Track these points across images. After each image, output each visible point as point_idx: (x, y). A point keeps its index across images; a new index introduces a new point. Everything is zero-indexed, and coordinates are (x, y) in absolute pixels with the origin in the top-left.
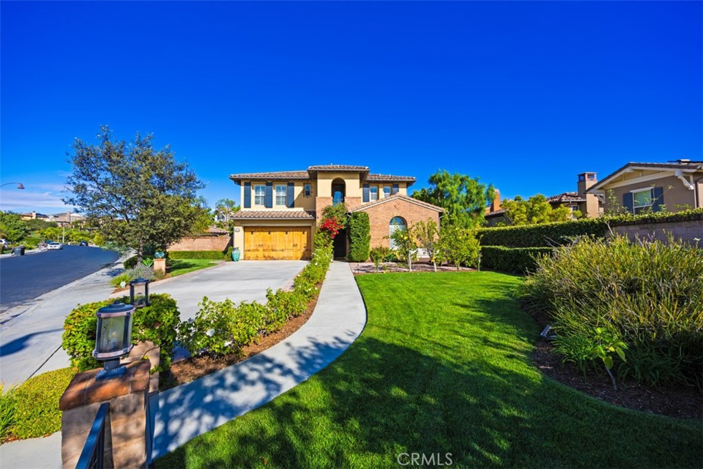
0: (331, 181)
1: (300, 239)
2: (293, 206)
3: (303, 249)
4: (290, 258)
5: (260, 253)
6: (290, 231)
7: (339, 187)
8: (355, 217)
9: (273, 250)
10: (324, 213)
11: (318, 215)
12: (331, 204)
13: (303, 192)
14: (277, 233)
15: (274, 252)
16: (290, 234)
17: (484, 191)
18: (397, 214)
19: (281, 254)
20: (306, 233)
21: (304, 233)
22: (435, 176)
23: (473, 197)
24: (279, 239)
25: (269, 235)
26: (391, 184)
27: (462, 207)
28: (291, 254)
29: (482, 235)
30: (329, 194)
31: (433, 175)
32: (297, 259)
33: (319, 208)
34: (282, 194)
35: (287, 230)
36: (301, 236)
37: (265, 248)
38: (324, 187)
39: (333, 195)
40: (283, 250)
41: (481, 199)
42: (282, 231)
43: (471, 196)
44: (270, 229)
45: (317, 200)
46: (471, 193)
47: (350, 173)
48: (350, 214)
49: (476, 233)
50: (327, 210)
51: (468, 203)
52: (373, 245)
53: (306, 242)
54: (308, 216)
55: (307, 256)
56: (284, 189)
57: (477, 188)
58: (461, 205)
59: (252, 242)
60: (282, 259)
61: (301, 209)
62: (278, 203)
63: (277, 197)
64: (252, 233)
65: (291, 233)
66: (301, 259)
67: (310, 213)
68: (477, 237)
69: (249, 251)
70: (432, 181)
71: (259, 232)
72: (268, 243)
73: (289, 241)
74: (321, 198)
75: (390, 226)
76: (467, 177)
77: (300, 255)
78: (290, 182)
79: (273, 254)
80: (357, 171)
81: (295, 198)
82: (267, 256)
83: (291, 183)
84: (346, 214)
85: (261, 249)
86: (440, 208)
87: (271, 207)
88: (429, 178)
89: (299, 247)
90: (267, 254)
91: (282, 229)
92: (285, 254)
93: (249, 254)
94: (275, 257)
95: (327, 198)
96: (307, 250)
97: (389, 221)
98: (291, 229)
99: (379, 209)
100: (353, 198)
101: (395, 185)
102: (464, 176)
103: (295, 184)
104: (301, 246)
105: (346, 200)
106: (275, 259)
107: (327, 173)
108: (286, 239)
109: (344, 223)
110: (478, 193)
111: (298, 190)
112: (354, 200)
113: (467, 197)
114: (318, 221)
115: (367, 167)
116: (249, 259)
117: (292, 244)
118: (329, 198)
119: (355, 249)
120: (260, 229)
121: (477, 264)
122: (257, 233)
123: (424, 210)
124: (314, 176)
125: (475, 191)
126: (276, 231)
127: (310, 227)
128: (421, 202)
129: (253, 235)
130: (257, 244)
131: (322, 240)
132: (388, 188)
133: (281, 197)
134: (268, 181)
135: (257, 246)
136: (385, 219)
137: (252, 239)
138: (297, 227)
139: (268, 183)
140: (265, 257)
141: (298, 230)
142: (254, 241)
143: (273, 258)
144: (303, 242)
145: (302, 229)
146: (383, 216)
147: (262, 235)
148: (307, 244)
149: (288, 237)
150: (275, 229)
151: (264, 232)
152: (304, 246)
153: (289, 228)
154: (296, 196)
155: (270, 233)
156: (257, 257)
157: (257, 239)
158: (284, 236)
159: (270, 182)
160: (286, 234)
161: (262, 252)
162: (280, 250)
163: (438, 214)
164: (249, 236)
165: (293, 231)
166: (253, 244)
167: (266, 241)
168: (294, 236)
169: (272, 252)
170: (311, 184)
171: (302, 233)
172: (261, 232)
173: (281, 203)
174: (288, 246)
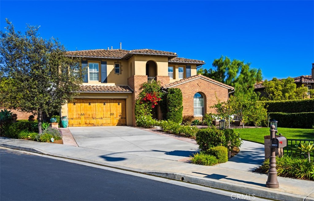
0: (145, 62)
1: (116, 109)
2: (106, 81)
3: (119, 118)
4: (108, 125)
5: (83, 120)
6: (107, 103)
7: (151, 69)
8: (172, 92)
9: (93, 118)
10: (141, 89)
11: (136, 89)
12: (146, 81)
13: (113, 70)
14: (97, 104)
15: (95, 120)
16: (108, 105)
17: (256, 73)
18: (198, 90)
19: (100, 121)
20: (121, 104)
21: (119, 104)
22: (219, 61)
23: (249, 78)
24: (98, 108)
25: (89, 106)
26: (185, 66)
27: (241, 85)
28: (109, 121)
29: (268, 106)
30: (144, 73)
31: (217, 59)
32: (114, 125)
33: (137, 83)
34: (94, 71)
35: (104, 101)
36: (116, 106)
37: (86, 116)
38: (140, 67)
39: (147, 73)
40: (102, 118)
41: (253, 80)
42: (101, 103)
43: (247, 78)
44: (90, 101)
45: (135, 77)
46: (247, 75)
47: (162, 58)
48: (164, 89)
49: (264, 104)
50: (143, 86)
51: (244, 82)
52: (185, 113)
53: (121, 112)
54: (121, 89)
55: (122, 122)
56: (96, 67)
57: (251, 72)
58: (239, 84)
59: (75, 111)
60: (101, 125)
61: (113, 85)
62: (91, 79)
63: (90, 73)
64: (74, 104)
65: (109, 104)
66: (117, 126)
67: (126, 88)
68: (265, 107)
69: (72, 119)
70: (216, 64)
71: (80, 103)
72: (88, 112)
73: (107, 111)
74: (138, 76)
75: (195, 99)
76: (242, 63)
77: (116, 122)
78: (103, 61)
79: (93, 121)
80: (167, 56)
81: (108, 75)
82: (88, 123)
83: (104, 62)
84: (161, 89)
85: (82, 117)
86: (229, 86)
87: (87, 82)
88: (213, 62)
89: (115, 116)
90: (88, 122)
91: (101, 101)
92: (104, 121)
93: (72, 122)
94: (95, 124)
95: (143, 76)
96: (122, 118)
97: (193, 95)
98: (108, 101)
99: (186, 86)
100: (164, 77)
101: (188, 66)
102: (239, 61)
103: (107, 63)
104: (117, 115)
105: (158, 78)
106: (95, 126)
107: (141, 56)
108: (104, 109)
110: (252, 76)
111: (110, 68)
112: (164, 79)
113: (244, 78)
114: (137, 95)
115: (175, 53)
116: (72, 126)
117: (109, 113)
118: (145, 76)
119: (173, 116)
120: (81, 101)
121: (267, 124)
122: (79, 104)
123: (218, 87)
124: (129, 59)
125: (250, 74)
126: (95, 103)
127: (125, 99)
128: (216, 81)
129: (75, 106)
130: (80, 113)
131: (143, 110)
132: (182, 68)
133: (95, 73)
134: (83, 60)
135: (79, 115)
136: (190, 94)
137: (75, 109)
138: (114, 99)
139: (84, 61)
140: (86, 124)
141: (115, 101)
142: (77, 111)
143: (93, 125)
144: (118, 112)
145: (118, 101)
146: (189, 91)
147: (83, 106)
148: (122, 113)
149: (106, 107)
150: (94, 101)
151: (85, 103)
152: (119, 114)
153: (107, 100)
154: (108, 74)
155: (90, 104)
156: (79, 124)
157: (79, 109)
158: (102, 106)
159: (85, 61)
160: (104, 104)
161: (84, 120)
162: (99, 118)
163: (227, 91)
164: (72, 106)
165: (110, 103)
166: (75, 113)
167: (87, 110)
168: (111, 106)
169: (93, 120)
170: (121, 63)
171: (118, 104)
172: (82, 103)
173: (94, 78)
174: (106, 114)
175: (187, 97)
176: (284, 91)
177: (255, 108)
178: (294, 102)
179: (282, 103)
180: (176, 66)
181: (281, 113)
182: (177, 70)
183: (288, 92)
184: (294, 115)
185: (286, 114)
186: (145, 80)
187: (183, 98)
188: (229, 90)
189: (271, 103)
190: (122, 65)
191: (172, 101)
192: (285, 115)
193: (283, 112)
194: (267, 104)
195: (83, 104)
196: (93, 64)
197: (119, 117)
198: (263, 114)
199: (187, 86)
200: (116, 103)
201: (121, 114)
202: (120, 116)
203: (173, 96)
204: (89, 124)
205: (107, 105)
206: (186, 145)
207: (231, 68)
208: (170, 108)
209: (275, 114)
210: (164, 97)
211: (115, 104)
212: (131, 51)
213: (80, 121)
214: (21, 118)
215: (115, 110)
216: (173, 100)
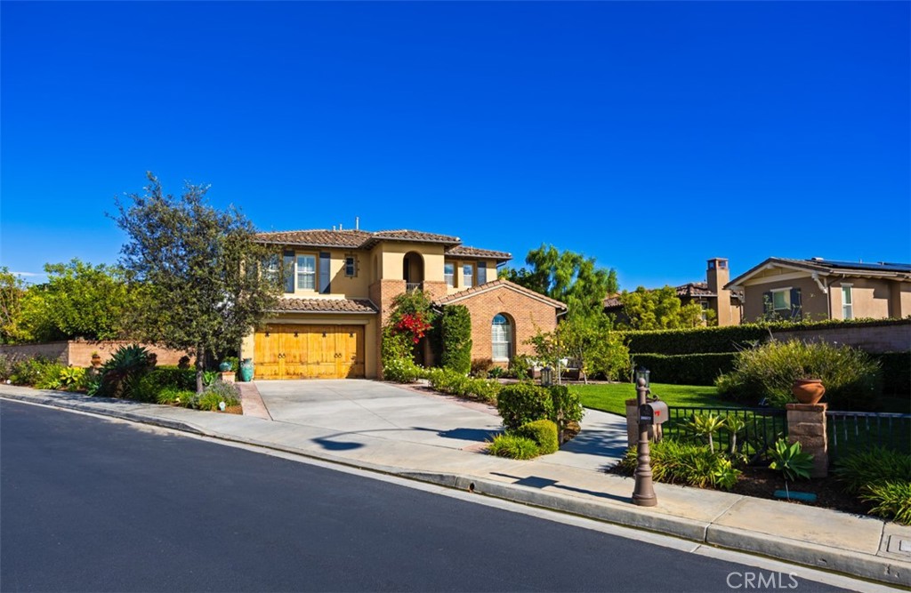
0: (403, 255)
1: (346, 344)
2: (327, 291)
3: (351, 362)
4: (330, 376)
5: (282, 367)
6: (330, 332)
7: (413, 268)
8: (452, 312)
9: (302, 364)
10: (393, 305)
11: (385, 307)
12: (404, 290)
13: (343, 268)
14: (309, 335)
15: (305, 366)
17: (606, 278)
18: (500, 309)
19: (315, 369)
20: (355, 335)
21: (351, 336)
22: (538, 253)
23: (593, 287)
24: (311, 343)
25: (295, 339)
26: (475, 262)
27: (579, 301)
28: (331, 369)
29: (630, 341)
30: (400, 275)
31: (535, 250)
32: (341, 377)
33: (387, 295)
34: (307, 270)
35: (324, 330)
36: (346, 340)
37: (288, 359)
38: (392, 264)
39: (406, 276)
40: (318, 363)
41: (601, 290)
42: (317, 332)
43: (590, 286)
44: (297, 329)
45: (382, 284)
46: (591, 282)
47: (433, 246)
48: (437, 307)
49: (624, 337)
50: (398, 301)
51: (586, 295)
52: (476, 354)
53: (355, 350)
54: (356, 307)
55: (356, 372)
56: (310, 263)
57: (597, 275)
58: (576, 297)
59: (267, 348)
60: (317, 377)
61: (341, 297)
62: (301, 286)
63: (299, 275)
64: (267, 335)
65: (332, 335)
66: (347, 377)
67: (365, 303)
68: (625, 343)
69: (262, 364)
70: (532, 259)
71: (278, 332)
72: (293, 352)
73: (329, 348)
74: (389, 281)
75: (494, 327)
76: (581, 257)
77: (345, 370)
78: (324, 251)
79: (301, 369)
80: (442, 243)
81: (331, 279)
82: (292, 372)
83: (325, 253)
84: (431, 307)
85: (282, 361)
86: (558, 303)
87: (293, 292)
88: (527, 255)
89: (343, 358)
90: (292, 370)
91: (317, 329)
92: (322, 369)
93: (262, 370)
94: (305, 375)
95: (397, 282)
96: (356, 363)
97: (491, 319)
98: (332, 329)
99: (478, 301)
100: (436, 283)
101: (480, 263)
102: (576, 254)
103: (332, 255)
104: (347, 357)
105: (425, 285)
106: (304, 378)
107: (394, 244)
108: (324, 345)
110: (599, 282)
111: (337, 265)
112: (436, 286)
113: (584, 287)
114: (385, 317)
115: (458, 239)
116: (262, 378)
117: (333, 353)
118: (401, 282)
119: (453, 360)
120: (281, 329)
121: (630, 375)
122: (276, 335)
123: (537, 304)
124: (371, 249)
125: (595, 279)
126: (307, 332)
127: (363, 327)
128: (533, 293)
129: (268, 338)
130: (277, 353)
131: (397, 347)
132: (470, 267)
133: (307, 275)
134: (288, 249)
135: (275, 356)
136: (486, 316)
137: (268, 345)
138: (343, 326)
139: (288, 252)
140: (288, 374)
141: (344, 330)
142: (271, 348)
143: (302, 376)
144: (350, 351)
145: (350, 330)
146: (484, 311)
147: (284, 339)
148: (357, 354)
149: (327, 341)
150: (305, 329)
151: (287, 333)
152: (352, 355)
154: (333, 276)
155: (296, 336)
156: (275, 374)
157: (276, 345)
158: (320, 340)
159: (290, 251)
160: (324, 336)
161: (284, 366)
162: (314, 363)
163: (554, 311)
164: (262, 339)
165: (335, 332)
166: (267, 353)
167: (291, 347)
168: (337, 339)
169: (301, 366)
170: (356, 256)
171: (349, 335)
172: (282, 332)
173: (305, 285)
174: (327, 356)
175: (480, 322)
176: (659, 313)
177: (607, 346)
178: (678, 333)
179: (657, 335)
180: (460, 263)
181: (654, 355)
182: (461, 270)
183: (665, 314)
184: (680, 358)
185: (664, 356)
186: (402, 289)
187: (473, 324)
188: (558, 310)
189: (635, 336)
190: (359, 259)
191: (451, 330)
192: (662, 359)
193: (659, 352)
194: (628, 337)
195: (284, 334)
196: (306, 257)
198: (622, 356)
200: (346, 332)
201: (354, 355)
202: (352, 359)
203: (453, 320)
204: (294, 374)
205: (329, 337)
206: (478, 418)
207: (560, 267)
208: (447, 343)
209: (644, 357)
210: (437, 321)
211: (344, 334)
212: (375, 233)
213: (276, 368)
214: (165, 361)
215: (345, 347)
216: (452, 328)
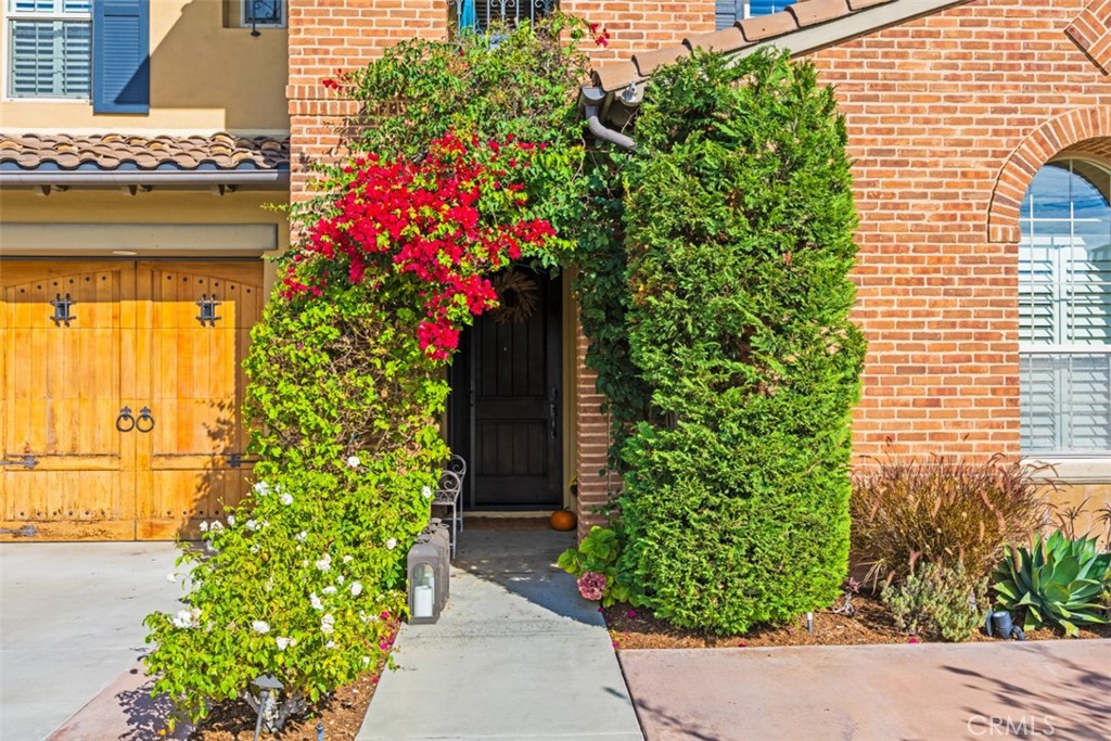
1: (181, 359)
2: (135, 95)
3: (203, 455)
4: (92, 529)
6: (91, 302)
11: (309, 136)
12: (431, 28)
16: (96, 317)
18: (1080, 115)
19: (16, 492)
20: (226, 310)
21: (209, 315)
28: (103, 490)
35: (61, 287)
36: (180, 339)
40: (29, 460)
48: (615, 110)
50: (391, 92)
53: (228, 390)
61: (208, 123)
65: (103, 309)
73: (86, 386)
77: (173, 495)
81: (155, 40)
84: (578, 114)
89: (166, 438)
91: (26, 281)
92: (52, 489)
96: (234, 458)
98: (104, 283)
104: (183, 427)
108: (60, 364)
109: (556, 204)
114: (304, 192)
117: (107, 409)
127: (262, 266)
136: (976, 165)
141: (167, 284)
144: (203, 393)
145: (200, 283)
146: (959, 132)
149: (76, 344)
152: (211, 417)
153: (88, 267)
158: (41, 337)
160: (63, 316)
162: (8, 461)
168: (128, 336)
171: (195, 309)
174: (75, 421)
175: (929, 209)
187: (863, 214)
191: (679, 251)
197: (207, 445)
199: (927, 67)
201: (227, 415)
202: (214, 436)
203: (692, 168)
205: (90, 323)
211: (166, 307)
215: (172, 374)
